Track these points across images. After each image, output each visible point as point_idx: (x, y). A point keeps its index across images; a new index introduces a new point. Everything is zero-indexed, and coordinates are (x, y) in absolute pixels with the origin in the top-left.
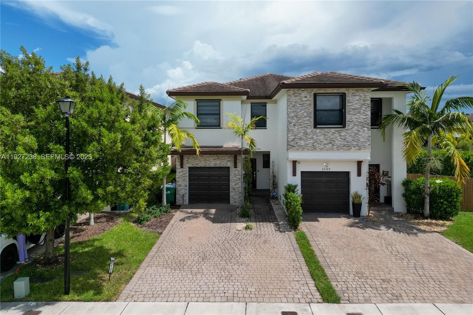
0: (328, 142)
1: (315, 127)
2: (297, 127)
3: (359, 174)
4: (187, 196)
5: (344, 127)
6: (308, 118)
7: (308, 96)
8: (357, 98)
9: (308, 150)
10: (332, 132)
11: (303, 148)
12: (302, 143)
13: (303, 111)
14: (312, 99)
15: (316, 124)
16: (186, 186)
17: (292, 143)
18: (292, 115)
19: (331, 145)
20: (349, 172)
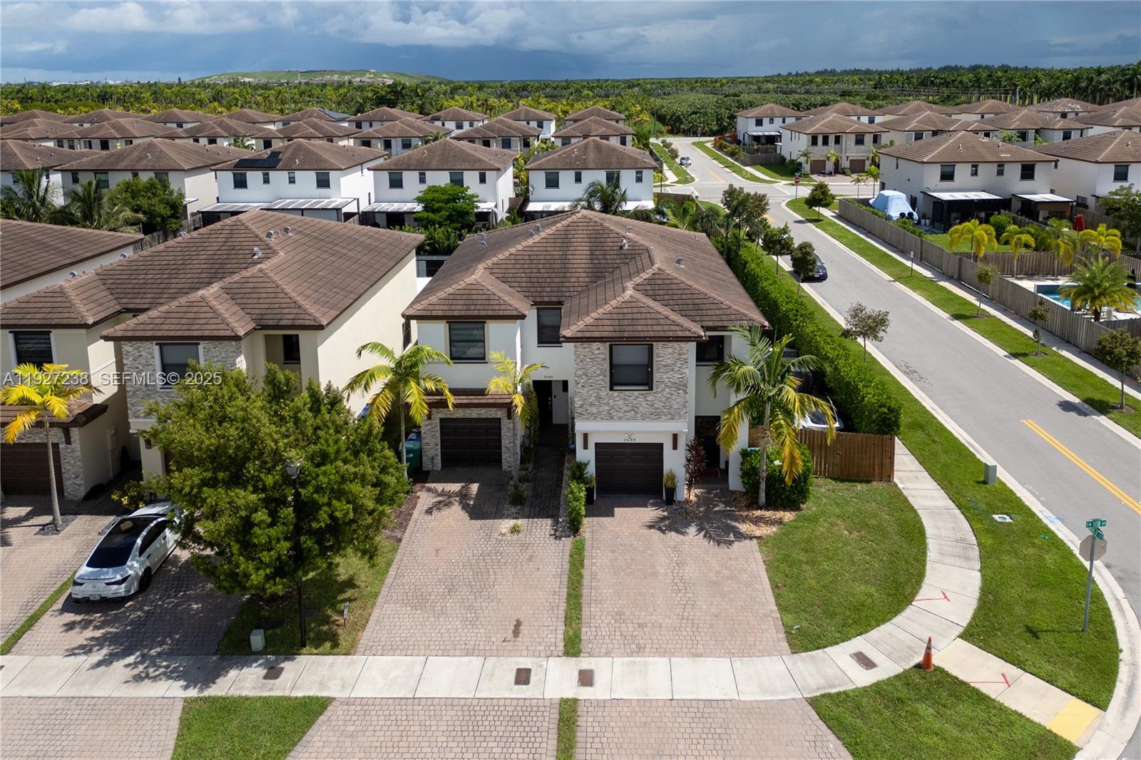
0: (630, 409)
1: (611, 389)
2: (586, 389)
3: (675, 447)
4: (439, 458)
5: (651, 389)
6: (601, 377)
7: (602, 348)
8: (670, 350)
9: (602, 419)
10: (635, 396)
11: (595, 417)
12: (594, 410)
13: (594, 368)
14: (607, 352)
15: (613, 385)
16: (437, 445)
17: (579, 410)
18: (580, 372)
19: (633, 412)
20: (662, 444)
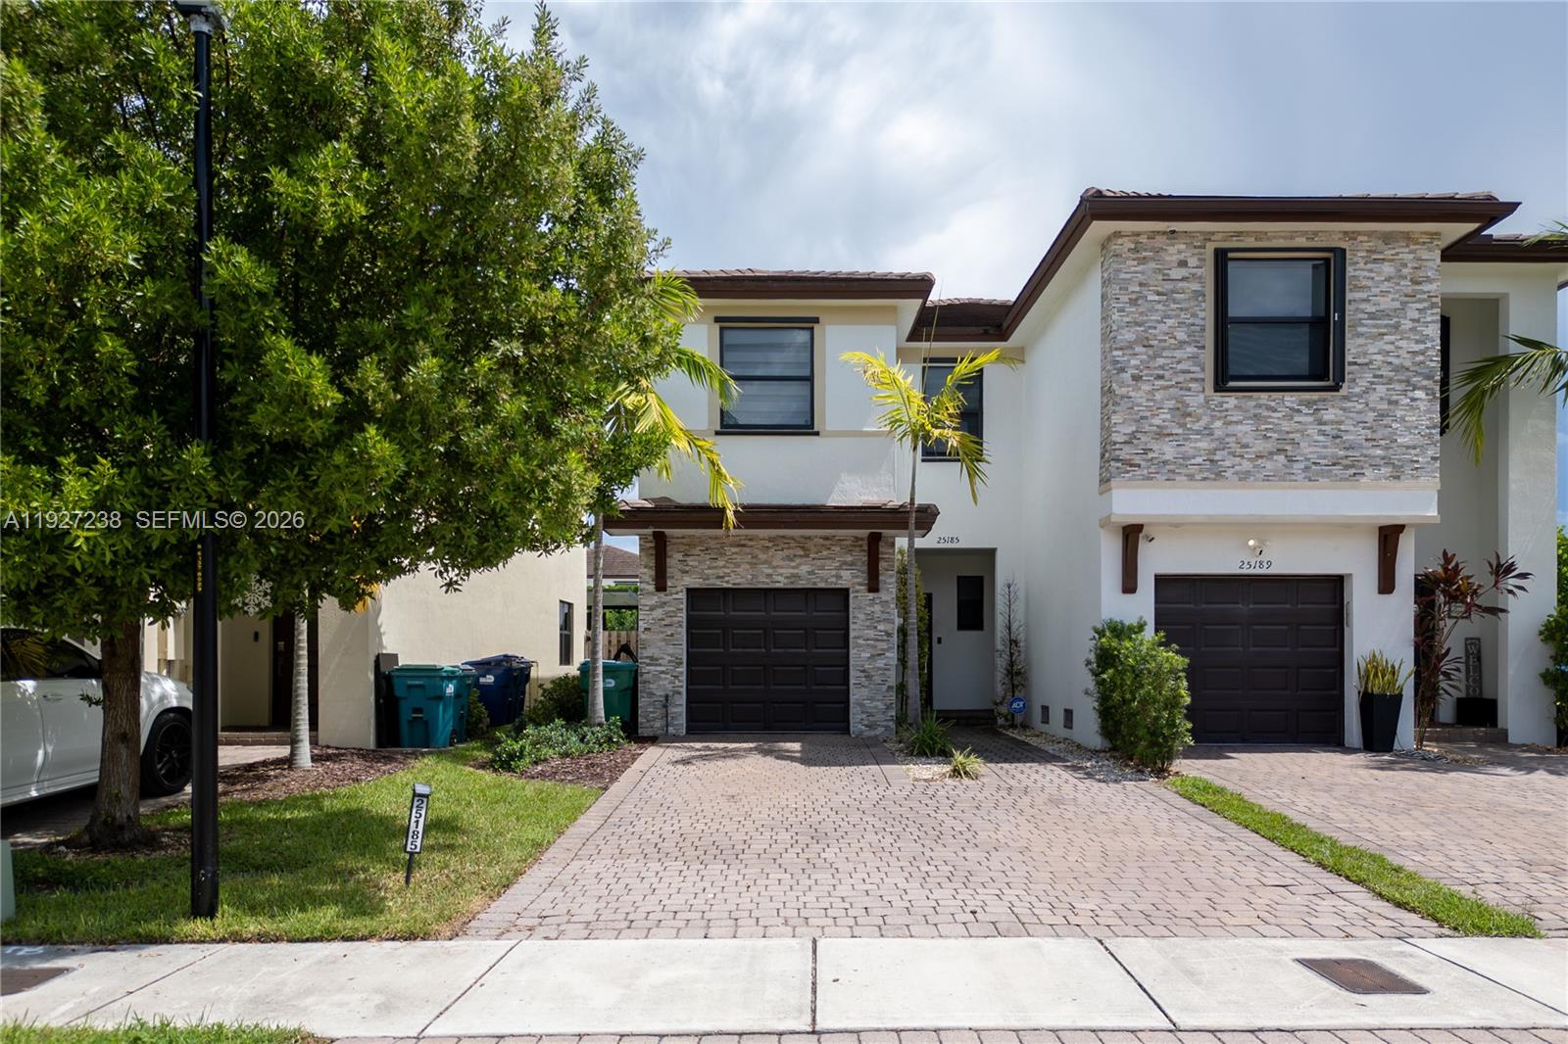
0: (1270, 446)
1: (1220, 385)
2: (1146, 387)
3: (1386, 584)
4: (683, 700)
5: (1337, 385)
6: (1191, 350)
7: (1193, 262)
8: (1388, 269)
9: (1191, 477)
10: (1287, 411)
11: (1169, 472)
12: (1168, 450)
13: (1170, 322)
14: (1208, 272)
15: (1224, 374)
16: (679, 664)
17: (1126, 453)
18: (1128, 335)
19: (1281, 458)
20: (1344, 580)
